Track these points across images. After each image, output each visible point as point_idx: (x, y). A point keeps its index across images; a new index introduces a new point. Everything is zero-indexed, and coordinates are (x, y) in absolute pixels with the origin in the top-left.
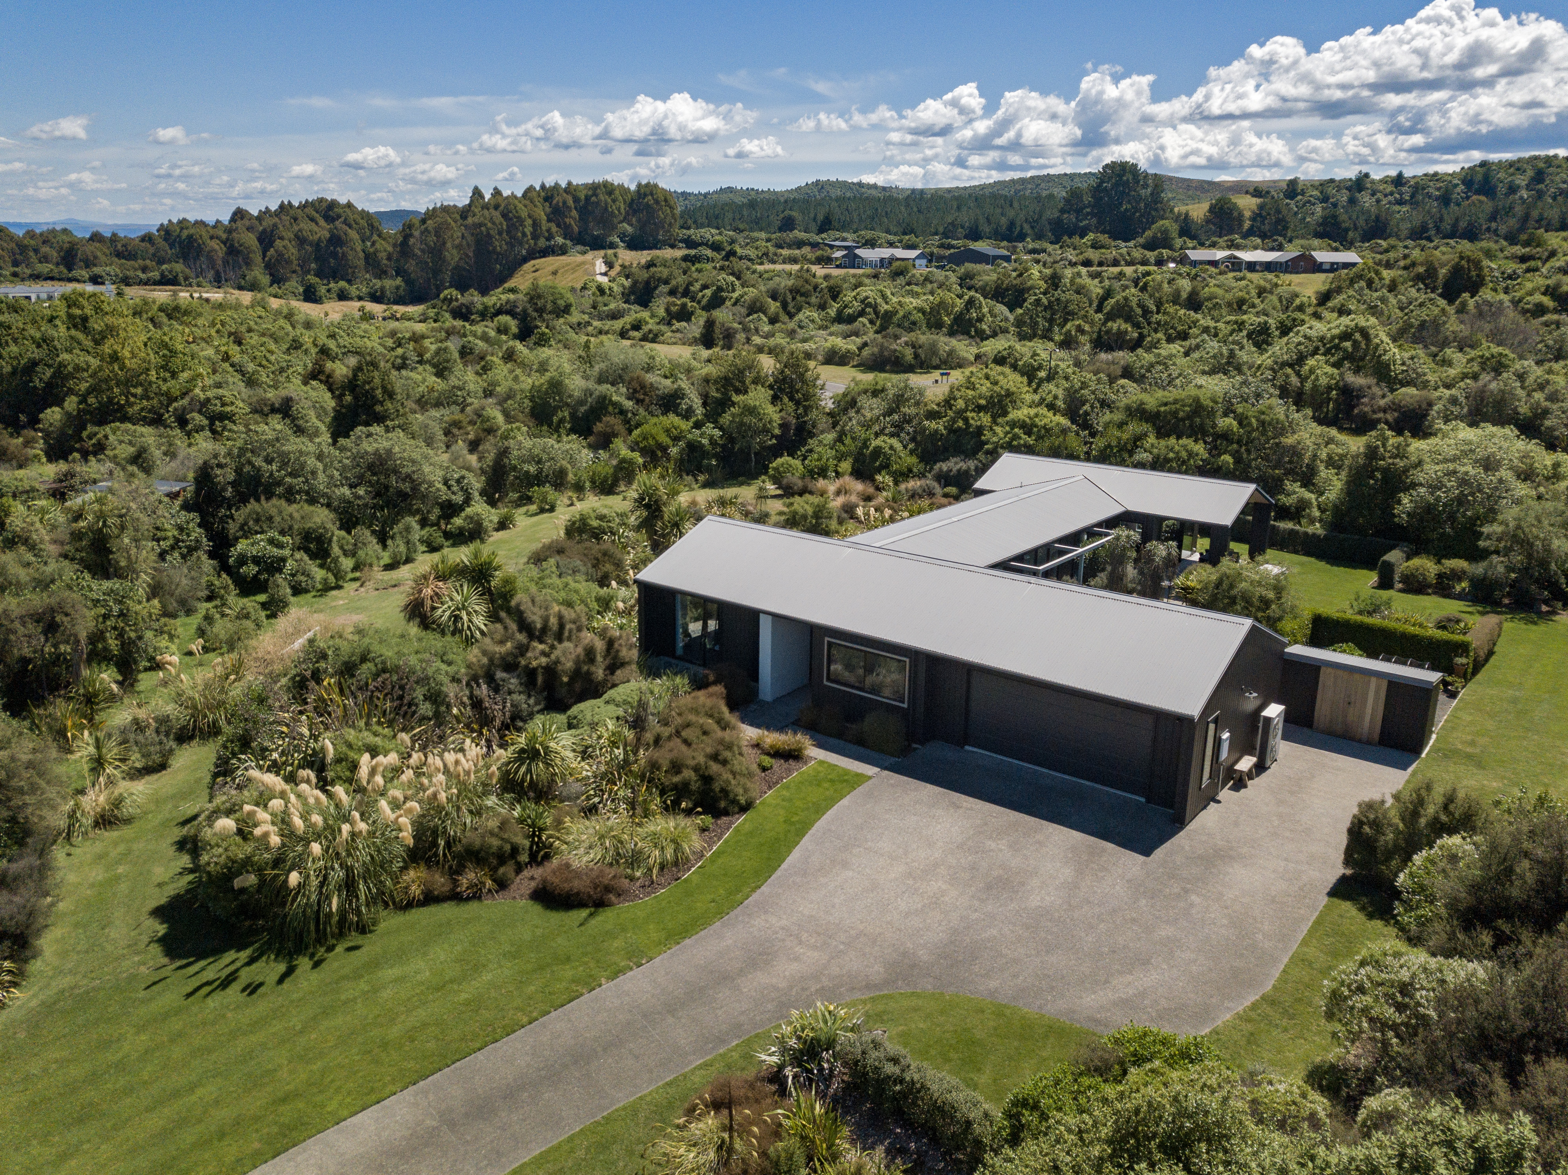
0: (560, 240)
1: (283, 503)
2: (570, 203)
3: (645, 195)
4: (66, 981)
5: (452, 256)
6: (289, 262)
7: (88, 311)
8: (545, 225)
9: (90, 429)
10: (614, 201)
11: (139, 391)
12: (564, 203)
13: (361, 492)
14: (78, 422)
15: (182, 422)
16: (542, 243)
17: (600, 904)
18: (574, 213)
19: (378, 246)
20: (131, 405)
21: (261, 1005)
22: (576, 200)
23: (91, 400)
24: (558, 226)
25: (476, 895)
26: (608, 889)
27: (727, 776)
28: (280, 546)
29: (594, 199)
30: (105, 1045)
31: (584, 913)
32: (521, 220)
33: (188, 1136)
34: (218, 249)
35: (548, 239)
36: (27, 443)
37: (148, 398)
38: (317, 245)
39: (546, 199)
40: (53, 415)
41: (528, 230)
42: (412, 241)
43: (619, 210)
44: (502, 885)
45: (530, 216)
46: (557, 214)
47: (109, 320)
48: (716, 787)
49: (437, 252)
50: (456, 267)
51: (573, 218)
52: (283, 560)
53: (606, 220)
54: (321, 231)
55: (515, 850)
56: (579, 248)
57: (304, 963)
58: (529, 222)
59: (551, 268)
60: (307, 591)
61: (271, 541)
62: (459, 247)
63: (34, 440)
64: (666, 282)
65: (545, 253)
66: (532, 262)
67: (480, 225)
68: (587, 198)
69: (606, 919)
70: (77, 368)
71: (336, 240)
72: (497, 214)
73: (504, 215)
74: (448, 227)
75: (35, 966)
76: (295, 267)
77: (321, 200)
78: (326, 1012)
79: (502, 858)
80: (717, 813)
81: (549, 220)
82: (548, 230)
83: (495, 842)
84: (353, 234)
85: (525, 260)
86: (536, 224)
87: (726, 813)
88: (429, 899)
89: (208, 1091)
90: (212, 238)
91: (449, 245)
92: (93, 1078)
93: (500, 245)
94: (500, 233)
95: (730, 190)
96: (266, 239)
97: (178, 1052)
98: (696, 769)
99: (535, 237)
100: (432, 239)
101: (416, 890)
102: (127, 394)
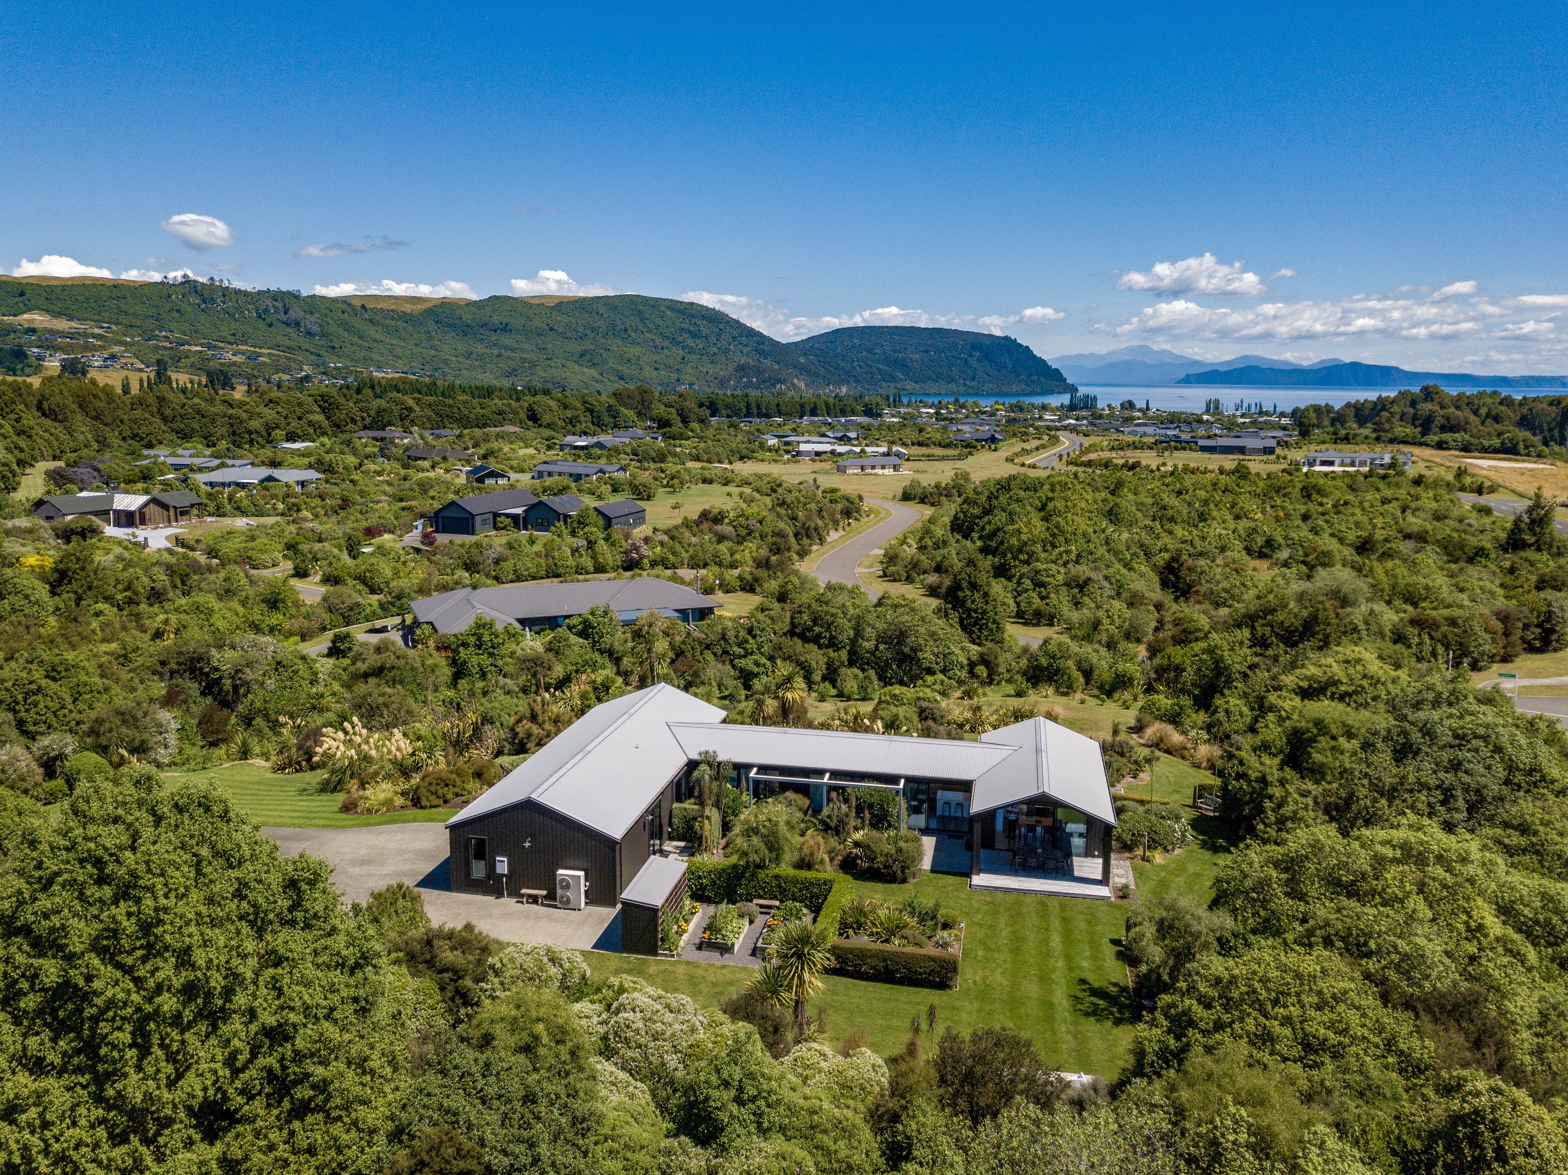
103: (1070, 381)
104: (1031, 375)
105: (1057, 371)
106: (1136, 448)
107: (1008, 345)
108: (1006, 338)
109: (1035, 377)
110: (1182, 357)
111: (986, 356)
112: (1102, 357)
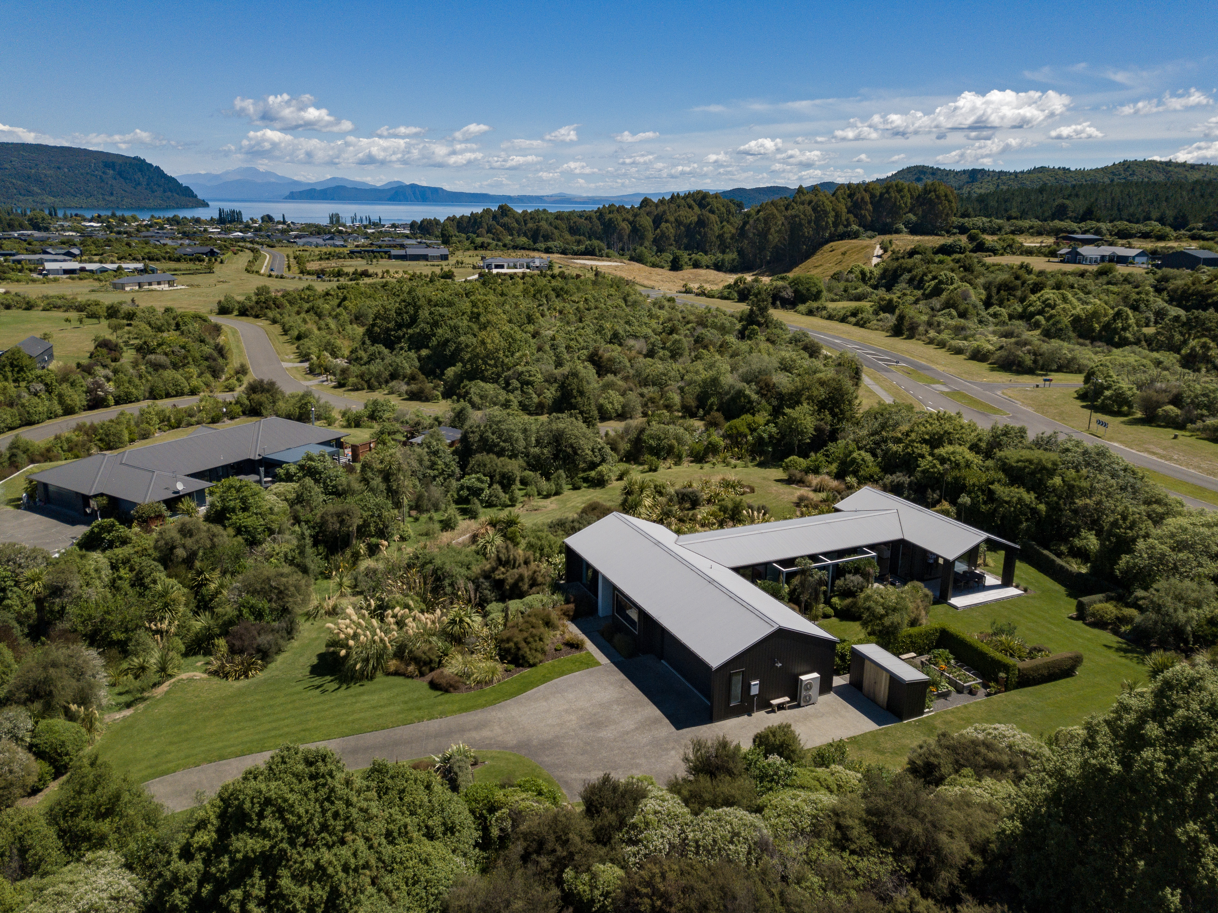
0: (855, 227)
1: (495, 457)
2: (867, 198)
3: (930, 191)
4: (276, 673)
5: (774, 238)
6: (668, 238)
7: (481, 310)
8: (844, 216)
9: (466, 382)
10: (902, 197)
11: (492, 362)
12: (863, 199)
13: (545, 451)
14: (460, 378)
15: (508, 384)
16: (841, 229)
17: (447, 691)
18: (870, 207)
19: (725, 229)
20: (487, 370)
21: (323, 698)
22: (872, 196)
23: (468, 366)
24: (856, 216)
25: (411, 677)
26: (451, 686)
27: (527, 650)
28: (482, 482)
29: (886, 196)
30: (272, 698)
31: (439, 693)
32: (826, 213)
33: (273, 733)
34: (626, 227)
35: (846, 226)
36: (435, 388)
37: (497, 367)
38: (688, 227)
39: (851, 196)
40: (450, 372)
41: (831, 220)
42: (747, 227)
43: (906, 204)
44: (422, 674)
45: (833, 210)
46: (855, 208)
47: (490, 317)
48: (521, 653)
49: (763, 235)
50: (776, 247)
51: (867, 212)
52: (482, 490)
53: (895, 211)
54: (691, 216)
55: (431, 661)
56: (869, 233)
57: (344, 686)
58: (833, 214)
59: (843, 249)
60: (495, 506)
61: (478, 479)
62: (779, 232)
63: (438, 386)
64: (910, 271)
65: (842, 237)
66: (832, 244)
67: (796, 216)
68: (882, 195)
69: (447, 696)
70: (467, 346)
71: (701, 223)
72: (809, 209)
73: (814, 209)
74: (774, 217)
75: (272, 666)
76: (672, 241)
77: (699, 192)
78: (337, 706)
79: (425, 663)
80: (518, 665)
81: (849, 212)
82: (847, 220)
83: (424, 656)
84: (713, 218)
85: (827, 242)
86: (837, 216)
87: (522, 666)
88: (396, 673)
89: (287, 722)
90: (624, 220)
91: (772, 230)
92: (263, 708)
93: (808, 231)
94: (809, 222)
95: (1042, 169)
96: (658, 221)
97: (290, 706)
98: (516, 644)
99: (835, 225)
100: (761, 226)
101: (392, 669)
102: (485, 363)
103: (200, 197)
104: (165, 191)
105: (187, 188)
106: (339, 258)
107: (139, 164)
108: (136, 159)
109: (169, 194)
110: (283, 178)
111: (120, 174)
112: (216, 177)
